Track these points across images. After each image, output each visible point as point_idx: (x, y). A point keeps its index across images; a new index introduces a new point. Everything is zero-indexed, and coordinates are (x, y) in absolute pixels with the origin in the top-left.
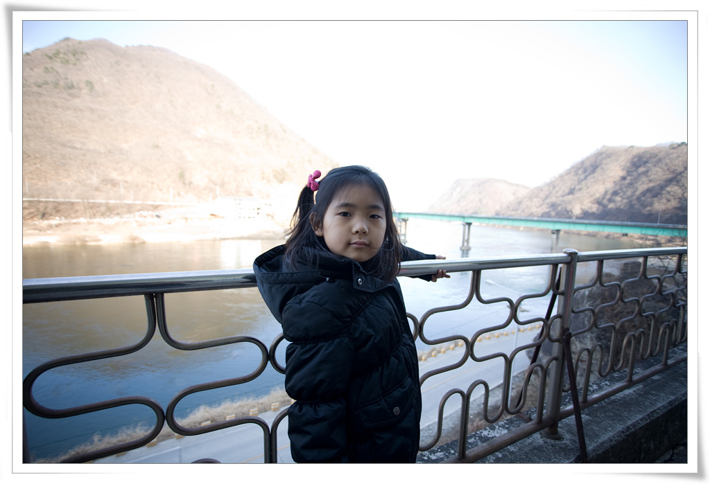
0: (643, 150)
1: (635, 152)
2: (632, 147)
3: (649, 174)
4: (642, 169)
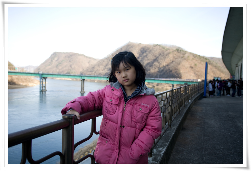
0: (144, 46)
1: (141, 46)
2: (140, 44)
3: (148, 56)
4: (145, 54)
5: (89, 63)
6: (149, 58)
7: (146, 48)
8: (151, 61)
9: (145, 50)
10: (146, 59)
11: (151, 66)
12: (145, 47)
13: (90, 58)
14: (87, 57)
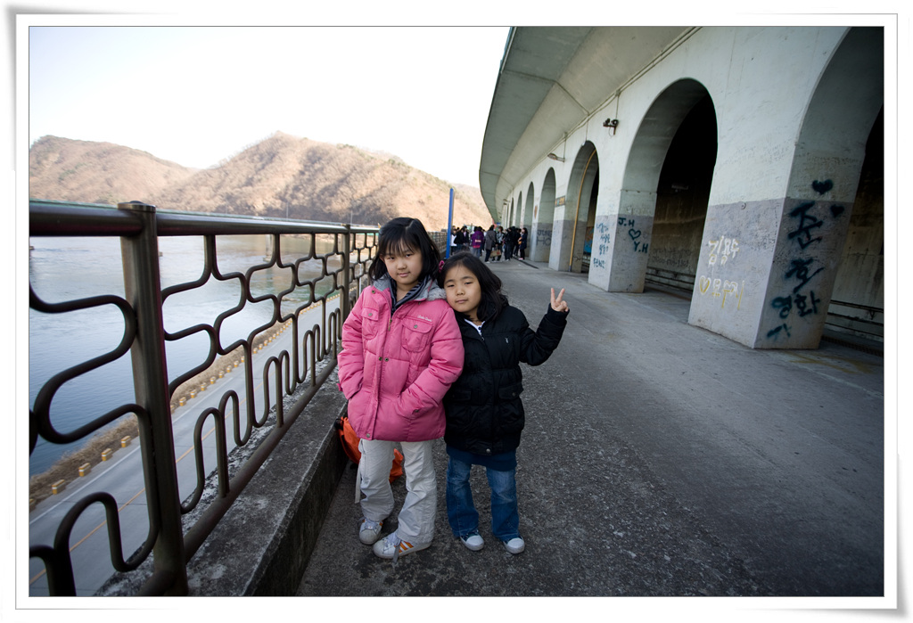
0: (316, 145)
1: (309, 145)
2: (306, 138)
3: (325, 172)
4: (317, 166)
5: (166, 177)
6: (328, 175)
7: (321, 152)
8: (333, 182)
9: (318, 155)
10: (321, 176)
11: (332, 195)
12: (318, 147)
13: (168, 164)
14: (158, 160)
